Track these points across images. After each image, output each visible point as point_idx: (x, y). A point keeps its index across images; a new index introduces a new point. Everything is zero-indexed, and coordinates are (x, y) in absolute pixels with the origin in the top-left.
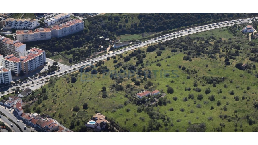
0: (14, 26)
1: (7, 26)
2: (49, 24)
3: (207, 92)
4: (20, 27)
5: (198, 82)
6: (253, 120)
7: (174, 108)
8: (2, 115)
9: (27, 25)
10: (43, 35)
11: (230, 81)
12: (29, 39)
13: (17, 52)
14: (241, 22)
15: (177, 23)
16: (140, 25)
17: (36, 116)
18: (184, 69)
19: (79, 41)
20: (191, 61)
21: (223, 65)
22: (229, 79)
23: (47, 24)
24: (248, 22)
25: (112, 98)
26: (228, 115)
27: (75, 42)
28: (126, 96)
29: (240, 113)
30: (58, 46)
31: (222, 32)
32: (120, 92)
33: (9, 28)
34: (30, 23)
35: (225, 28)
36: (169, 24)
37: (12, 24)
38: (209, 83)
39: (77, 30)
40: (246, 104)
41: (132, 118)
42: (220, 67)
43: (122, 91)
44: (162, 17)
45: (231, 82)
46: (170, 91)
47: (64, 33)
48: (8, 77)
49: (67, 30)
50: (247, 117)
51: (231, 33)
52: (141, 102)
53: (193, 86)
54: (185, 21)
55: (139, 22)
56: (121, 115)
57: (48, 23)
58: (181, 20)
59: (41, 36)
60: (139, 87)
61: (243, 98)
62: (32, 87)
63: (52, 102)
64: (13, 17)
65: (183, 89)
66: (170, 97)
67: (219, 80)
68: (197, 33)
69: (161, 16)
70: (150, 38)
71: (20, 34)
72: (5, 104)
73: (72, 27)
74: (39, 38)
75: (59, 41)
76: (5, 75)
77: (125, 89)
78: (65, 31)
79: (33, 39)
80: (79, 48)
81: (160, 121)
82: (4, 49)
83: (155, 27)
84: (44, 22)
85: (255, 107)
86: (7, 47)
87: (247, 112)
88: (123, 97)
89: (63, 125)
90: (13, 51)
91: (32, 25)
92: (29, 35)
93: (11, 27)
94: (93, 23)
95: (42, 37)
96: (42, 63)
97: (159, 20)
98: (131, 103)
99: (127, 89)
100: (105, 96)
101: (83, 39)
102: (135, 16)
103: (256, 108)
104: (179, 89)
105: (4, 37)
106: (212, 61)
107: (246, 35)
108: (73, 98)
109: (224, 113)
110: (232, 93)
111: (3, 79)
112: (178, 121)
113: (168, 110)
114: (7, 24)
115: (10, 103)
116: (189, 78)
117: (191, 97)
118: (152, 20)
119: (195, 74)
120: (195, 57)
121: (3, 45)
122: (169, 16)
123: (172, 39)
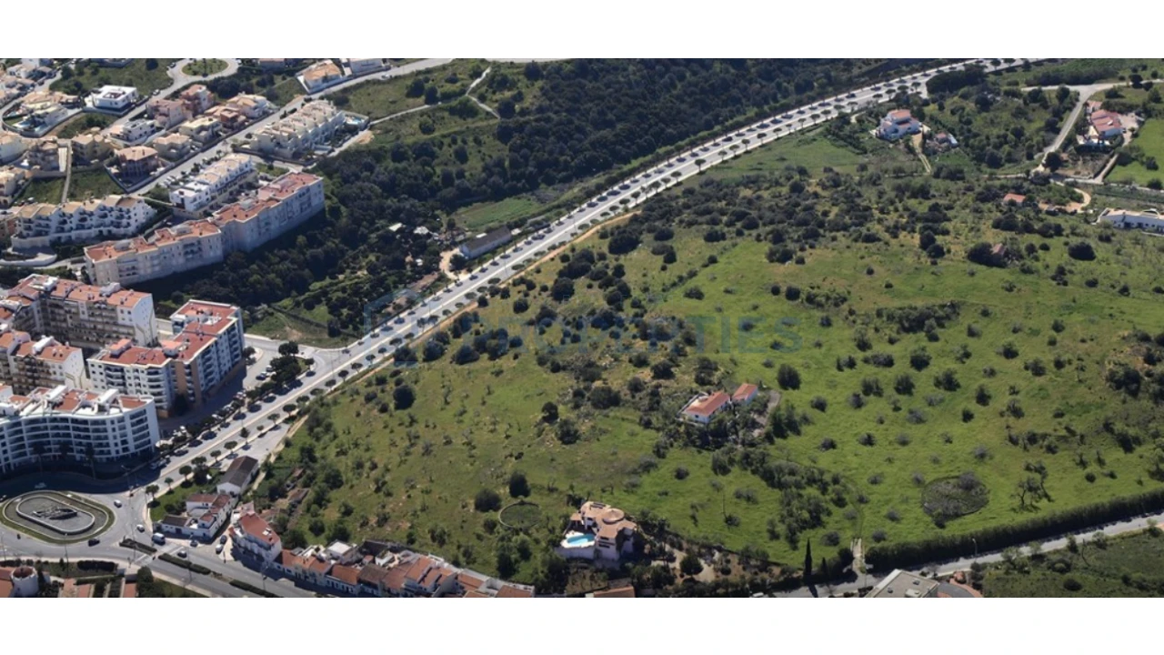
0: (57, 232)
1: (28, 235)
2: (190, 207)
3: (919, 363)
4: (84, 233)
5: (871, 334)
6: (1132, 432)
7: (834, 439)
8: (198, 572)
9: (107, 220)
10: (192, 248)
11: (980, 311)
12: (142, 272)
13: (124, 326)
14: (856, 103)
15: (641, 137)
16: (514, 164)
17: (345, 554)
18: (793, 294)
19: (326, 253)
20: (801, 261)
21: (923, 260)
22: (973, 304)
23: (181, 205)
24: (874, 100)
25: (598, 440)
26: (1040, 431)
27: (314, 257)
28: (647, 425)
29: (1074, 417)
30: (259, 282)
31: (807, 147)
32: (614, 412)
33: (39, 240)
34: (121, 210)
35: (809, 131)
36: (614, 143)
37: (47, 226)
38: (907, 330)
39: (304, 213)
40: (1080, 381)
41: (709, 500)
42: (916, 269)
43: (623, 409)
44: (584, 124)
45: (985, 313)
46: (789, 380)
47: (263, 230)
48: (147, 427)
49: (273, 218)
50: (1108, 427)
51: (842, 146)
52: (710, 437)
53: (856, 348)
54: (663, 126)
55: (507, 152)
56: (666, 494)
57: (187, 203)
58: (650, 126)
59: (186, 253)
60: (675, 385)
61: (1059, 364)
62: (246, 447)
63: (369, 492)
64: (31, 199)
65: (826, 365)
66: (800, 399)
67: (941, 313)
68: (724, 162)
69: (577, 122)
70: (570, 206)
71: (105, 259)
72: (184, 530)
73: (287, 203)
74: (179, 262)
75: (257, 262)
76: (134, 420)
77: (629, 397)
78: (267, 224)
79: (157, 269)
80: (333, 277)
81: (812, 491)
82: (64, 325)
83: (573, 164)
84: (167, 199)
85: (1118, 388)
86: (77, 314)
87: (1097, 408)
88: (638, 429)
89: (471, 569)
90: (107, 328)
91: (129, 218)
92: (140, 259)
93: (46, 240)
94: (346, 180)
95: (190, 256)
96: (237, 356)
97: (577, 136)
98: (675, 444)
99: (637, 399)
100: (569, 436)
101: (337, 241)
102: (483, 134)
103: (1123, 390)
104: (814, 366)
105: (55, 279)
106: (874, 250)
107: (902, 147)
108: (446, 463)
109: (1021, 427)
110: (1010, 353)
111: (130, 437)
112: (874, 482)
113: (818, 448)
114: (29, 228)
115: (207, 524)
116: (827, 323)
117: (870, 389)
118: (552, 139)
119: (845, 306)
120: (807, 246)
121: (57, 310)
122: (605, 114)
123: (650, 195)
